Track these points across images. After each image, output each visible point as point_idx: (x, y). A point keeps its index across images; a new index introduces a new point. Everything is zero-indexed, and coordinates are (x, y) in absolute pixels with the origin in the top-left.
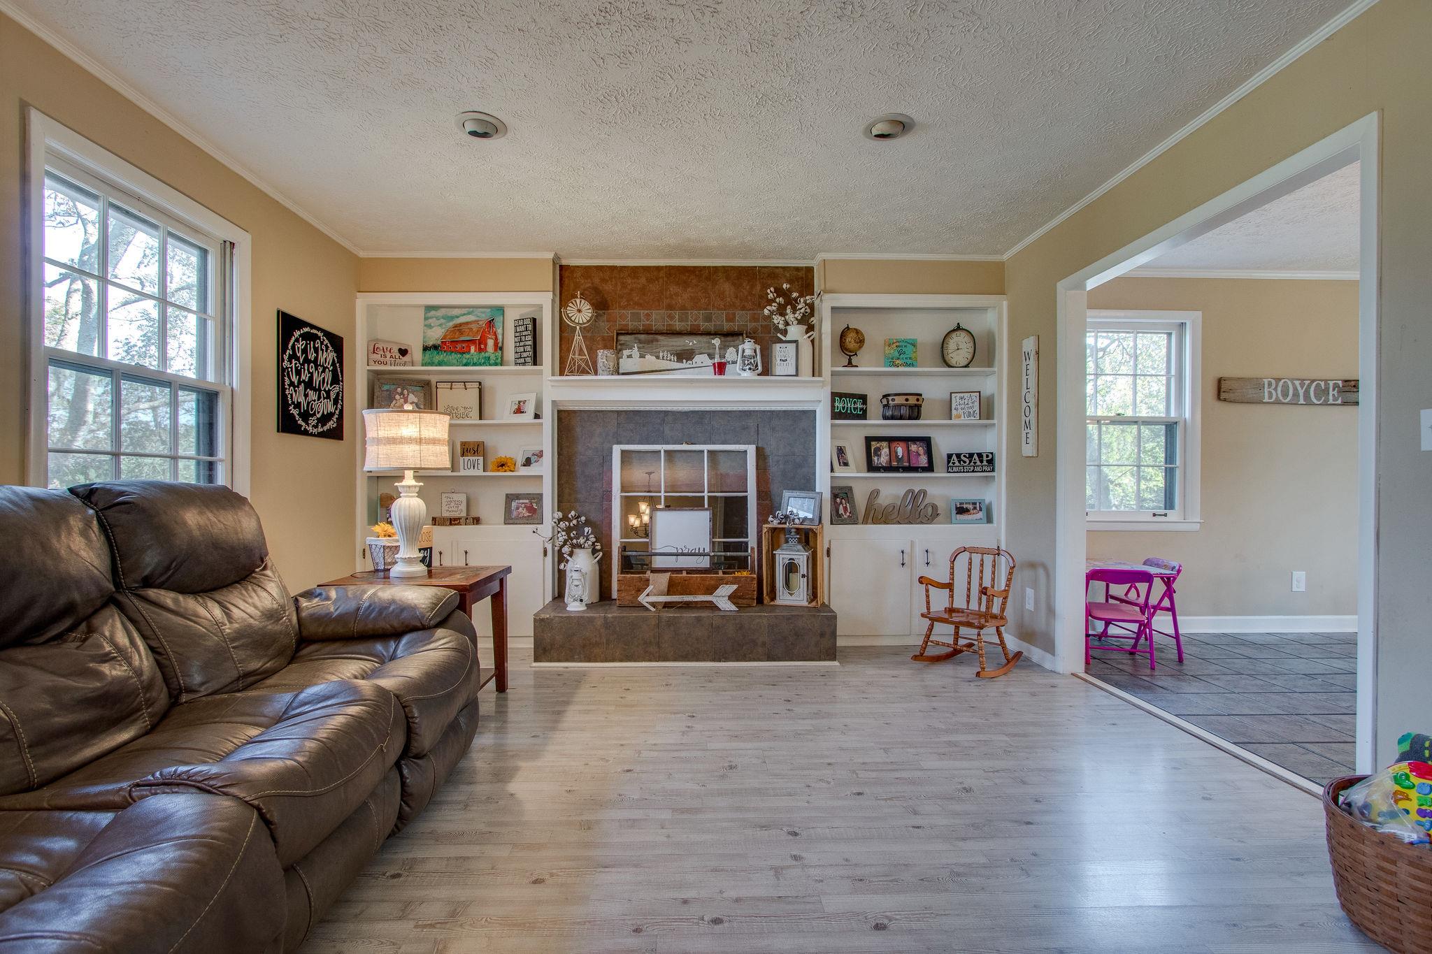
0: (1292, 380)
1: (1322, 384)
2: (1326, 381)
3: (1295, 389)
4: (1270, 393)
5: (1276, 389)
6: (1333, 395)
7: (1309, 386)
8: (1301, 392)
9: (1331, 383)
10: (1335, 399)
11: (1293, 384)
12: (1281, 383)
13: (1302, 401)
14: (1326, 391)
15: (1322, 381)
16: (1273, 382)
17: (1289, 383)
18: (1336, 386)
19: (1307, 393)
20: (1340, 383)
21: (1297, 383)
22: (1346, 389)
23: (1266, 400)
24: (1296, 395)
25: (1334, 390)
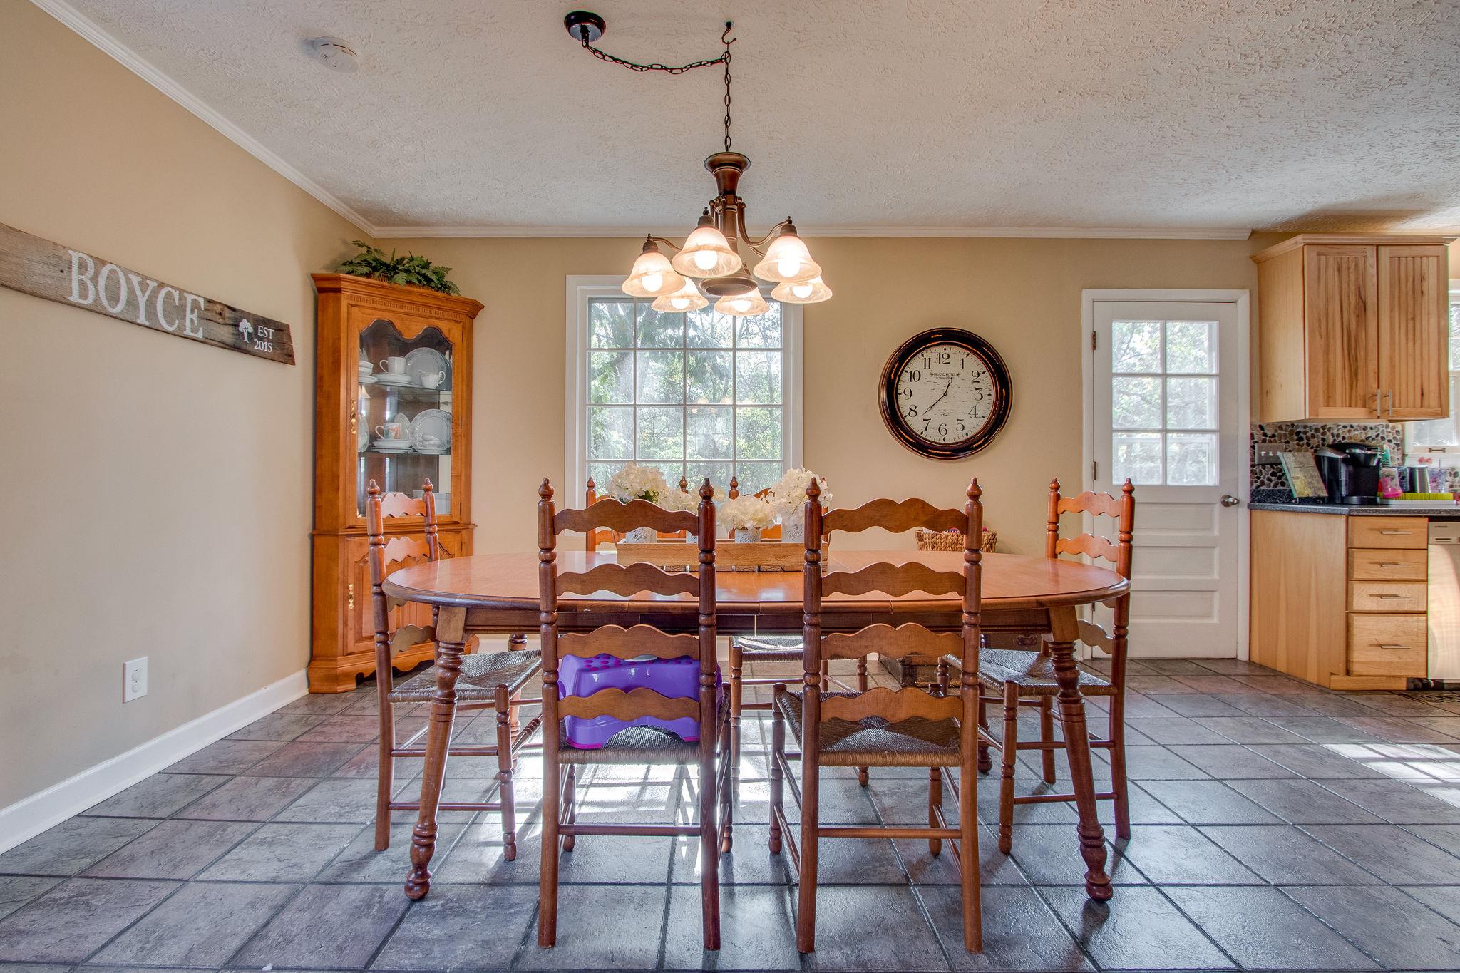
0: (127, 272)
1: (176, 294)
2: (181, 291)
3: (131, 291)
4: (82, 284)
5: (94, 279)
6: (192, 321)
7: (155, 293)
8: (142, 300)
9: (189, 298)
10: (195, 330)
11: (128, 281)
12: (105, 270)
13: (142, 319)
14: (181, 310)
15: (175, 289)
16: (90, 263)
17: (121, 275)
18: (195, 305)
19: (151, 304)
20: (201, 301)
21: (135, 280)
22: (210, 315)
23: (75, 298)
24: (132, 303)
25: (192, 312)
